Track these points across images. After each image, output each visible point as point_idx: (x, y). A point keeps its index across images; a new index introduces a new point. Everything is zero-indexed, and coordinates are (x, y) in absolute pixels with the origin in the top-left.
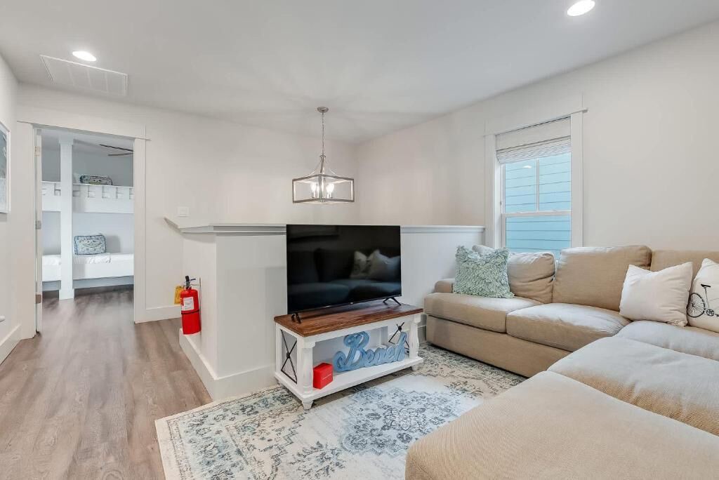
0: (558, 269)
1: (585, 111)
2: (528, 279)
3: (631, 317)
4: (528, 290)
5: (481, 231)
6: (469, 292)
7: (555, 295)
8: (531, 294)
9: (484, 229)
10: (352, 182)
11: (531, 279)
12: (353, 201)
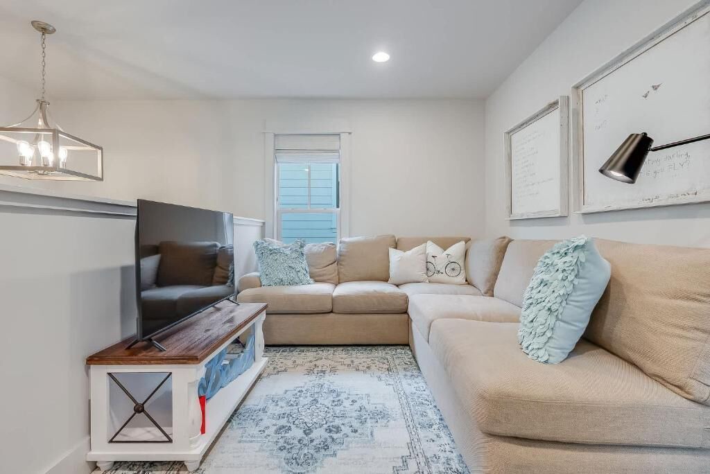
0: (340, 255)
1: (350, 133)
2: (323, 266)
3: (397, 283)
4: (323, 275)
5: (261, 225)
6: (281, 283)
7: (341, 276)
8: (325, 278)
9: (264, 223)
10: (99, 151)
11: (325, 265)
12: (101, 179)
